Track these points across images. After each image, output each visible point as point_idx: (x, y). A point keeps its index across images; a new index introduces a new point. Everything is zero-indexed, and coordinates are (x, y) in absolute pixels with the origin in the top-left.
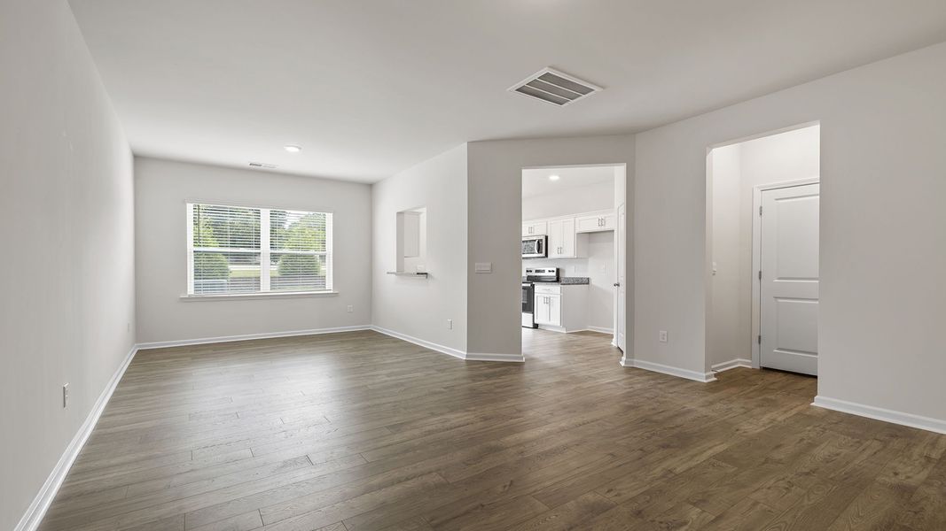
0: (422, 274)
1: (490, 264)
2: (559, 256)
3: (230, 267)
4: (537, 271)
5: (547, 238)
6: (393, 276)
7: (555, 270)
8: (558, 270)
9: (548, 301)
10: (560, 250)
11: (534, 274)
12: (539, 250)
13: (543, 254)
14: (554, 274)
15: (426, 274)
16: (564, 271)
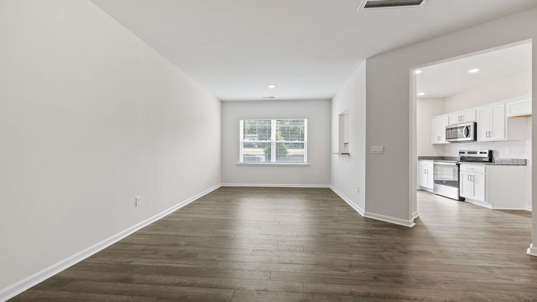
0: (345, 154)
1: (381, 147)
2: (488, 139)
3: (288, 150)
4: (469, 153)
5: (475, 124)
6: (337, 155)
7: (487, 151)
8: (491, 153)
9: (472, 178)
10: (489, 134)
11: (466, 155)
12: (467, 135)
13: (471, 138)
14: (486, 155)
15: (349, 154)
16: (498, 153)
